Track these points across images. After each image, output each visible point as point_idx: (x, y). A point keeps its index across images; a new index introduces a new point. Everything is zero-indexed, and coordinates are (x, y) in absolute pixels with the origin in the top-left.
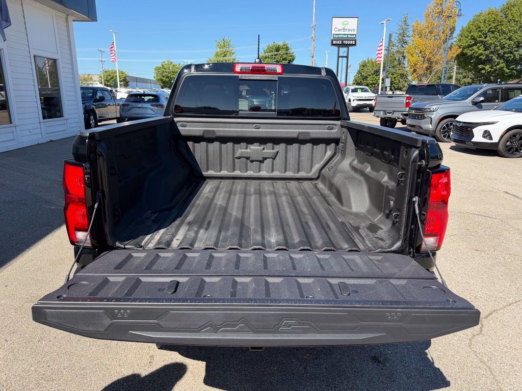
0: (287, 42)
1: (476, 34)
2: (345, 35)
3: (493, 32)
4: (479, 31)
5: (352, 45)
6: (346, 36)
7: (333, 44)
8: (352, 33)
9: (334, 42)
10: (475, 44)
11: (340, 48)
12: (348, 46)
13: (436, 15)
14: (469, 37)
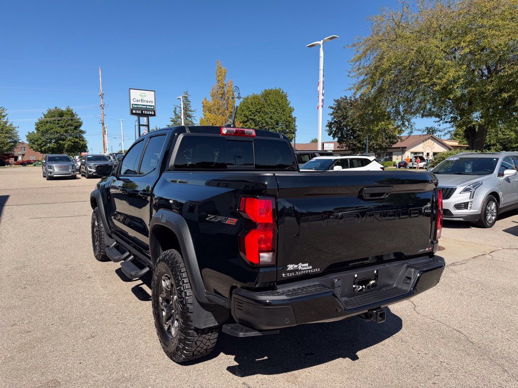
0: (71, 108)
1: (247, 113)
2: (144, 105)
3: (259, 112)
4: (249, 111)
5: (151, 115)
6: (145, 107)
7: (132, 113)
8: (150, 104)
9: (134, 112)
10: (248, 121)
11: (141, 118)
12: (148, 116)
13: (221, 96)
14: (243, 115)
